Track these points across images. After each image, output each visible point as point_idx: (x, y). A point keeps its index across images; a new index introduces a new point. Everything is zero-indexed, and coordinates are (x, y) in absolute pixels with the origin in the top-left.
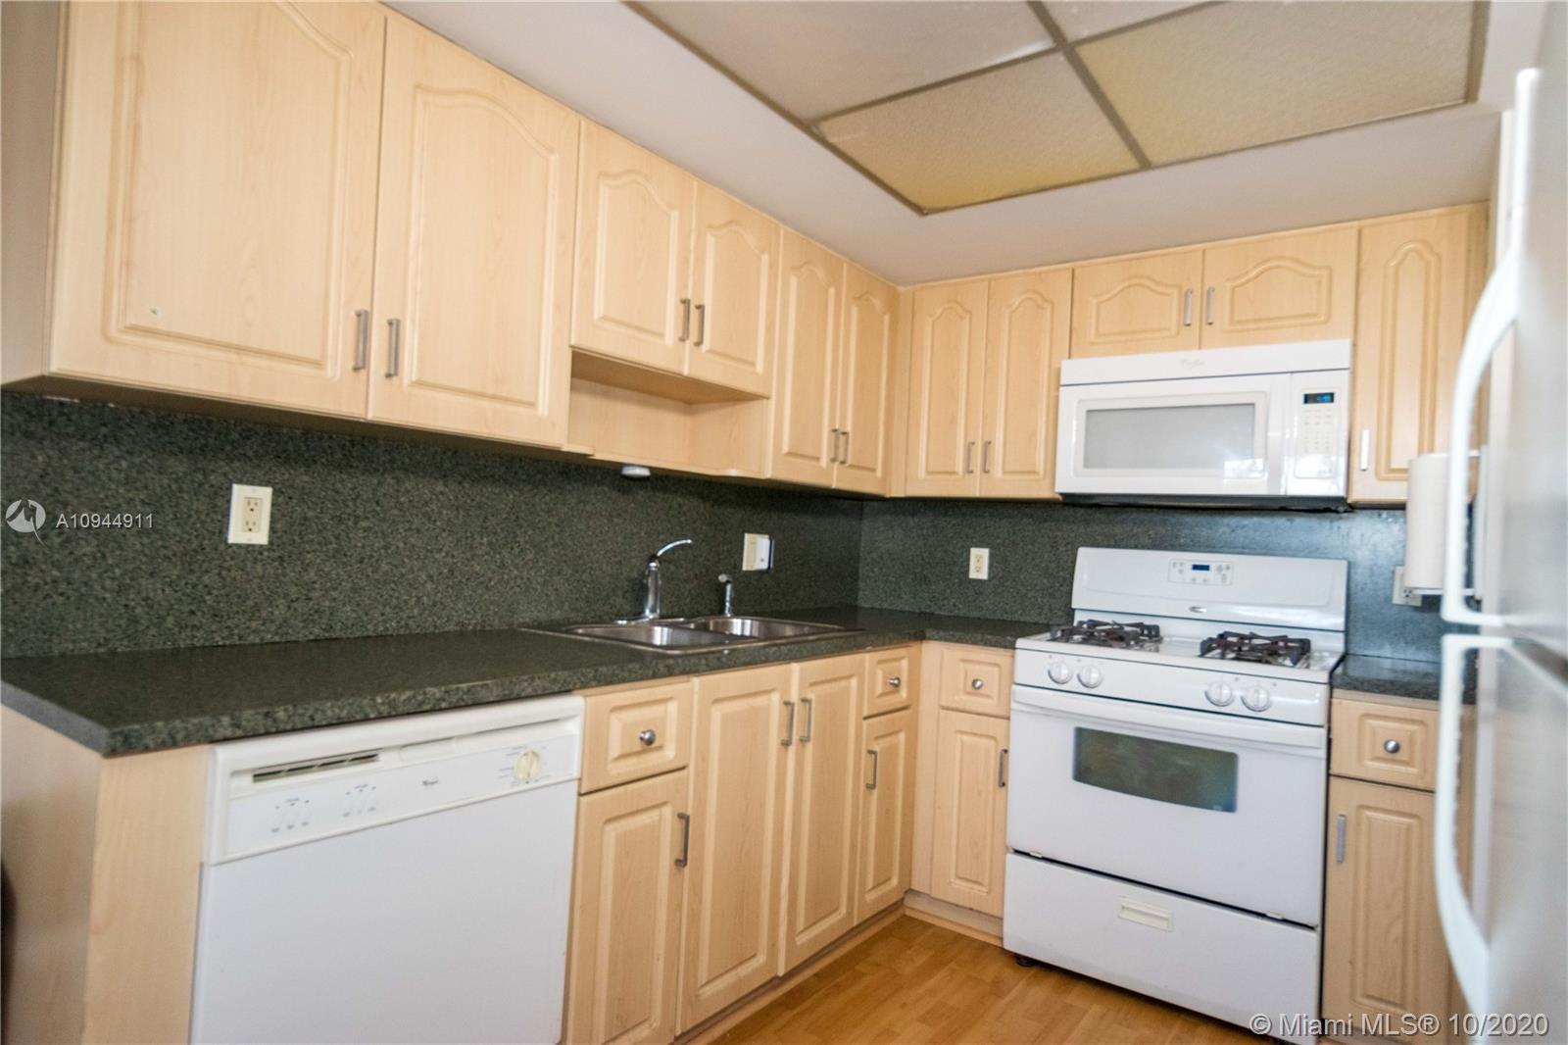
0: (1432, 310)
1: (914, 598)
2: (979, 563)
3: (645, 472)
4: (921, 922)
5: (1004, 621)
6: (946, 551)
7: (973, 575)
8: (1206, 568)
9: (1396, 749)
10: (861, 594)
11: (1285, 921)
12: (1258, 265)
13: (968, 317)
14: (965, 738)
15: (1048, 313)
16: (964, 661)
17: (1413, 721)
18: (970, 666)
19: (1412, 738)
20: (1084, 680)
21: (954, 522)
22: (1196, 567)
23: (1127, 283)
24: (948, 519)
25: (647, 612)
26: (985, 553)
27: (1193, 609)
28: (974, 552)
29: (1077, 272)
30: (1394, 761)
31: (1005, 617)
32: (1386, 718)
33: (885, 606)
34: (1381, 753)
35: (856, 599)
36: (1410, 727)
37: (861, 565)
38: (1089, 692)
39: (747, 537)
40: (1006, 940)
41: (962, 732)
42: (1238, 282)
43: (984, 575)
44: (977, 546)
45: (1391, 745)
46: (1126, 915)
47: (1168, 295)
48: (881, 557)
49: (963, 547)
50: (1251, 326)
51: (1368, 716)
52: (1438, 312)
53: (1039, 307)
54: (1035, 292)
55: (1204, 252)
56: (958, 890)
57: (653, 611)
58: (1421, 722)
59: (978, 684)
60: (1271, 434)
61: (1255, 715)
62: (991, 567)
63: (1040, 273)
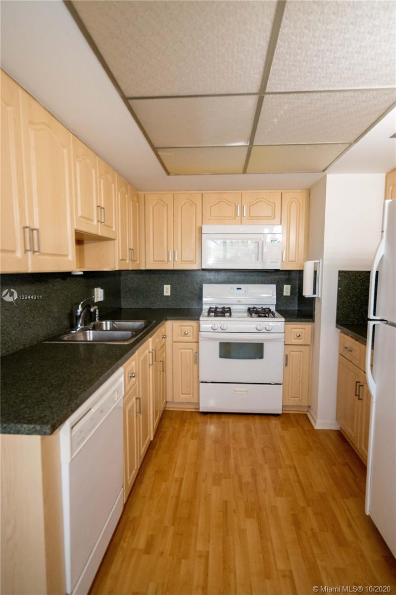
0: (298, 219)
1: (144, 303)
2: (167, 290)
3: (82, 273)
4: (170, 411)
5: (177, 309)
6: (155, 287)
7: (165, 294)
8: (241, 289)
9: (299, 336)
10: (122, 303)
11: (276, 384)
12: (256, 200)
13: (166, 206)
14: (182, 350)
15: (194, 207)
16: (180, 326)
17: (302, 328)
18: (182, 327)
19: (302, 333)
20: (222, 328)
21: (157, 276)
22: (238, 289)
23: (219, 201)
24: (155, 275)
25: (79, 326)
26: (169, 286)
27: (238, 301)
28: (165, 286)
29: (203, 195)
30: (298, 339)
31: (177, 307)
32: (297, 328)
33: (133, 307)
34: (296, 337)
35: (120, 305)
36: (302, 330)
37: (122, 293)
38: (223, 331)
39: (95, 289)
40: (200, 409)
41: (180, 349)
42: (252, 204)
43: (169, 294)
44: (166, 284)
45: (298, 335)
46: (236, 393)
47: (232, 206)
48: (130, 290)
49: (161, 285)
50: (255, 218)
51: (293, 328)
52: (299, 218)
53: (191, 205)
54: (190, 200)
55: (242, 194)
56: (183, 398)
57: (81, 325)
58: (304, 328)
59: (186, 333)
60: (264, 250)
61: (268, 332)
62: (171, 291)
63: (191, 194)
